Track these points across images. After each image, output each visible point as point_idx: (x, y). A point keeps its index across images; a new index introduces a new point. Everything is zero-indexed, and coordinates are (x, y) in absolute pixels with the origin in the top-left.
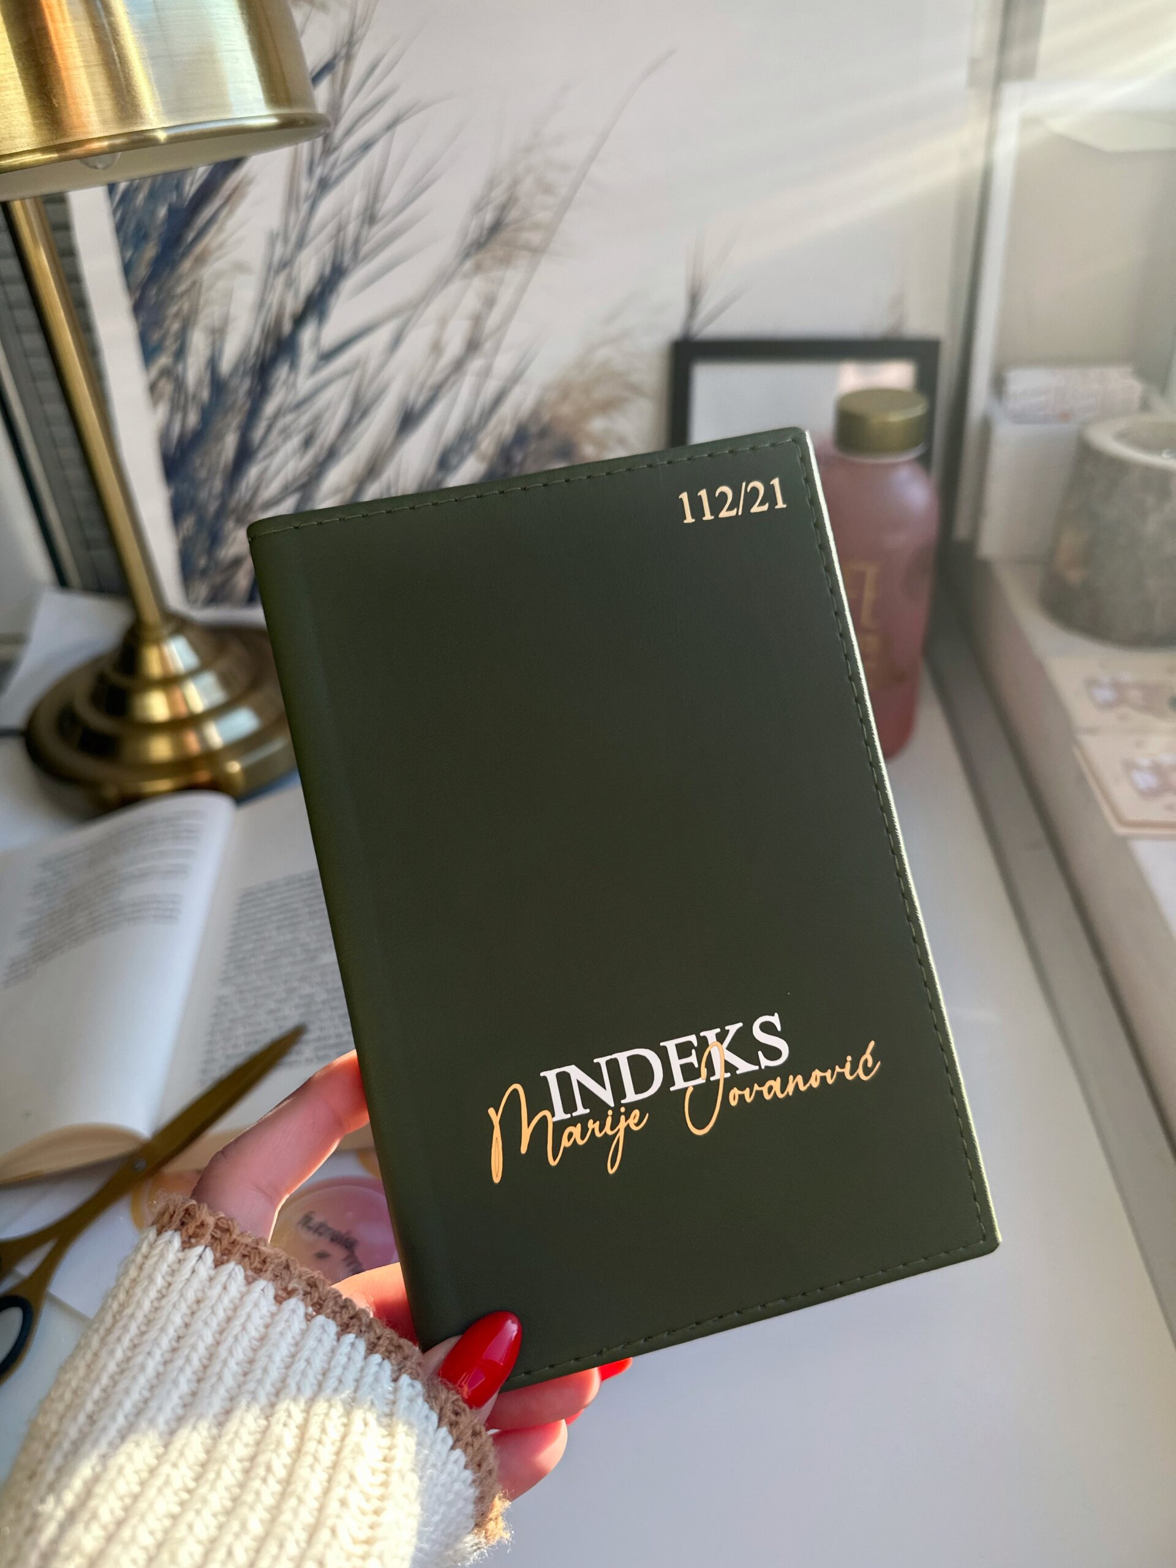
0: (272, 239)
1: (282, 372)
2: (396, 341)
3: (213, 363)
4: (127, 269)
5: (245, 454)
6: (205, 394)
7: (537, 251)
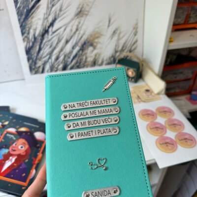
0: (44, 14)
1: (46, 35)
2: (65, 30)
3: (34, 35)
4: (19, 20)
5: (40, 49)
6: (33, 40)
7: (86, 15)
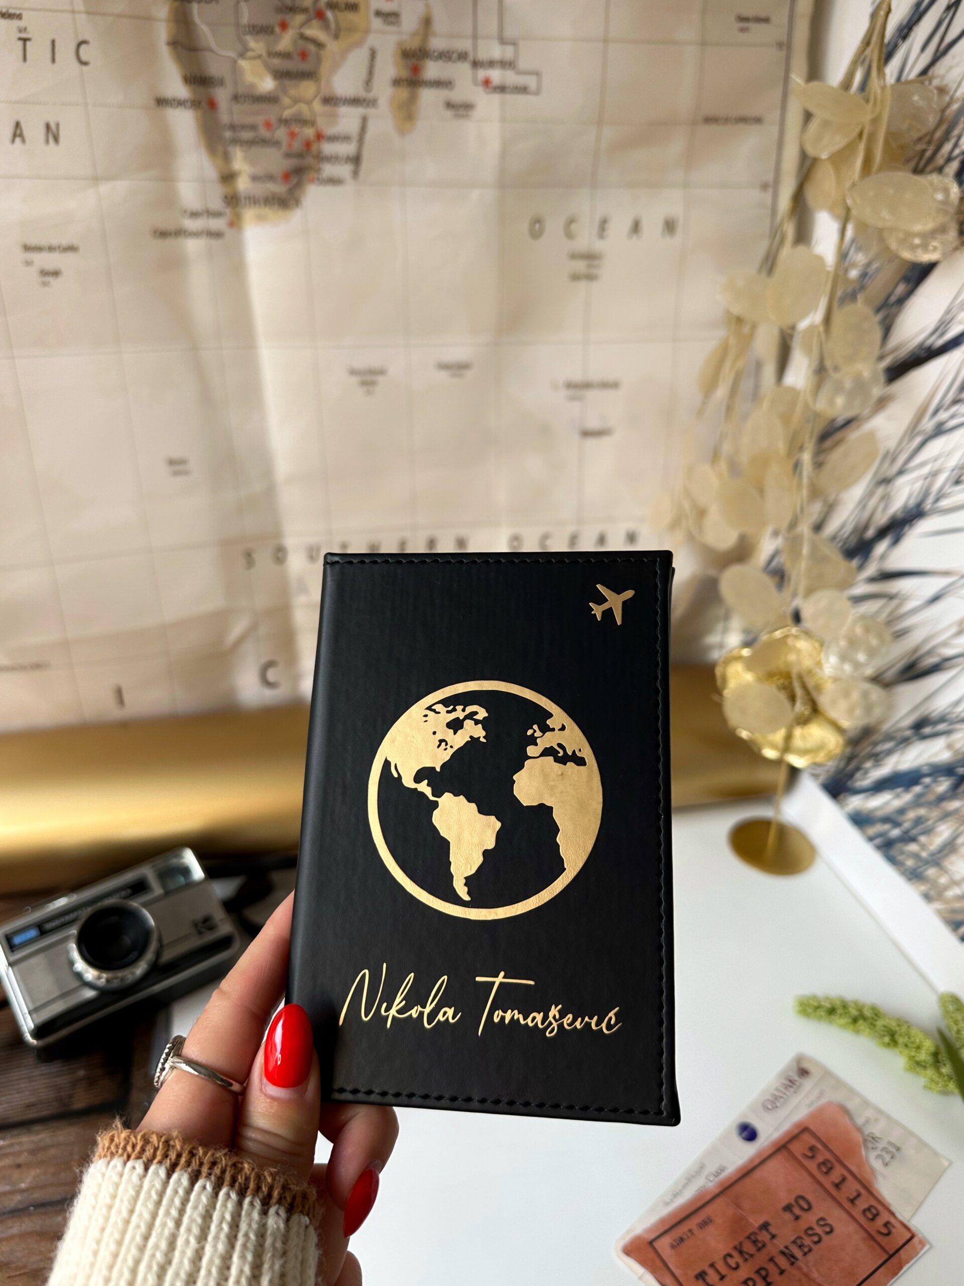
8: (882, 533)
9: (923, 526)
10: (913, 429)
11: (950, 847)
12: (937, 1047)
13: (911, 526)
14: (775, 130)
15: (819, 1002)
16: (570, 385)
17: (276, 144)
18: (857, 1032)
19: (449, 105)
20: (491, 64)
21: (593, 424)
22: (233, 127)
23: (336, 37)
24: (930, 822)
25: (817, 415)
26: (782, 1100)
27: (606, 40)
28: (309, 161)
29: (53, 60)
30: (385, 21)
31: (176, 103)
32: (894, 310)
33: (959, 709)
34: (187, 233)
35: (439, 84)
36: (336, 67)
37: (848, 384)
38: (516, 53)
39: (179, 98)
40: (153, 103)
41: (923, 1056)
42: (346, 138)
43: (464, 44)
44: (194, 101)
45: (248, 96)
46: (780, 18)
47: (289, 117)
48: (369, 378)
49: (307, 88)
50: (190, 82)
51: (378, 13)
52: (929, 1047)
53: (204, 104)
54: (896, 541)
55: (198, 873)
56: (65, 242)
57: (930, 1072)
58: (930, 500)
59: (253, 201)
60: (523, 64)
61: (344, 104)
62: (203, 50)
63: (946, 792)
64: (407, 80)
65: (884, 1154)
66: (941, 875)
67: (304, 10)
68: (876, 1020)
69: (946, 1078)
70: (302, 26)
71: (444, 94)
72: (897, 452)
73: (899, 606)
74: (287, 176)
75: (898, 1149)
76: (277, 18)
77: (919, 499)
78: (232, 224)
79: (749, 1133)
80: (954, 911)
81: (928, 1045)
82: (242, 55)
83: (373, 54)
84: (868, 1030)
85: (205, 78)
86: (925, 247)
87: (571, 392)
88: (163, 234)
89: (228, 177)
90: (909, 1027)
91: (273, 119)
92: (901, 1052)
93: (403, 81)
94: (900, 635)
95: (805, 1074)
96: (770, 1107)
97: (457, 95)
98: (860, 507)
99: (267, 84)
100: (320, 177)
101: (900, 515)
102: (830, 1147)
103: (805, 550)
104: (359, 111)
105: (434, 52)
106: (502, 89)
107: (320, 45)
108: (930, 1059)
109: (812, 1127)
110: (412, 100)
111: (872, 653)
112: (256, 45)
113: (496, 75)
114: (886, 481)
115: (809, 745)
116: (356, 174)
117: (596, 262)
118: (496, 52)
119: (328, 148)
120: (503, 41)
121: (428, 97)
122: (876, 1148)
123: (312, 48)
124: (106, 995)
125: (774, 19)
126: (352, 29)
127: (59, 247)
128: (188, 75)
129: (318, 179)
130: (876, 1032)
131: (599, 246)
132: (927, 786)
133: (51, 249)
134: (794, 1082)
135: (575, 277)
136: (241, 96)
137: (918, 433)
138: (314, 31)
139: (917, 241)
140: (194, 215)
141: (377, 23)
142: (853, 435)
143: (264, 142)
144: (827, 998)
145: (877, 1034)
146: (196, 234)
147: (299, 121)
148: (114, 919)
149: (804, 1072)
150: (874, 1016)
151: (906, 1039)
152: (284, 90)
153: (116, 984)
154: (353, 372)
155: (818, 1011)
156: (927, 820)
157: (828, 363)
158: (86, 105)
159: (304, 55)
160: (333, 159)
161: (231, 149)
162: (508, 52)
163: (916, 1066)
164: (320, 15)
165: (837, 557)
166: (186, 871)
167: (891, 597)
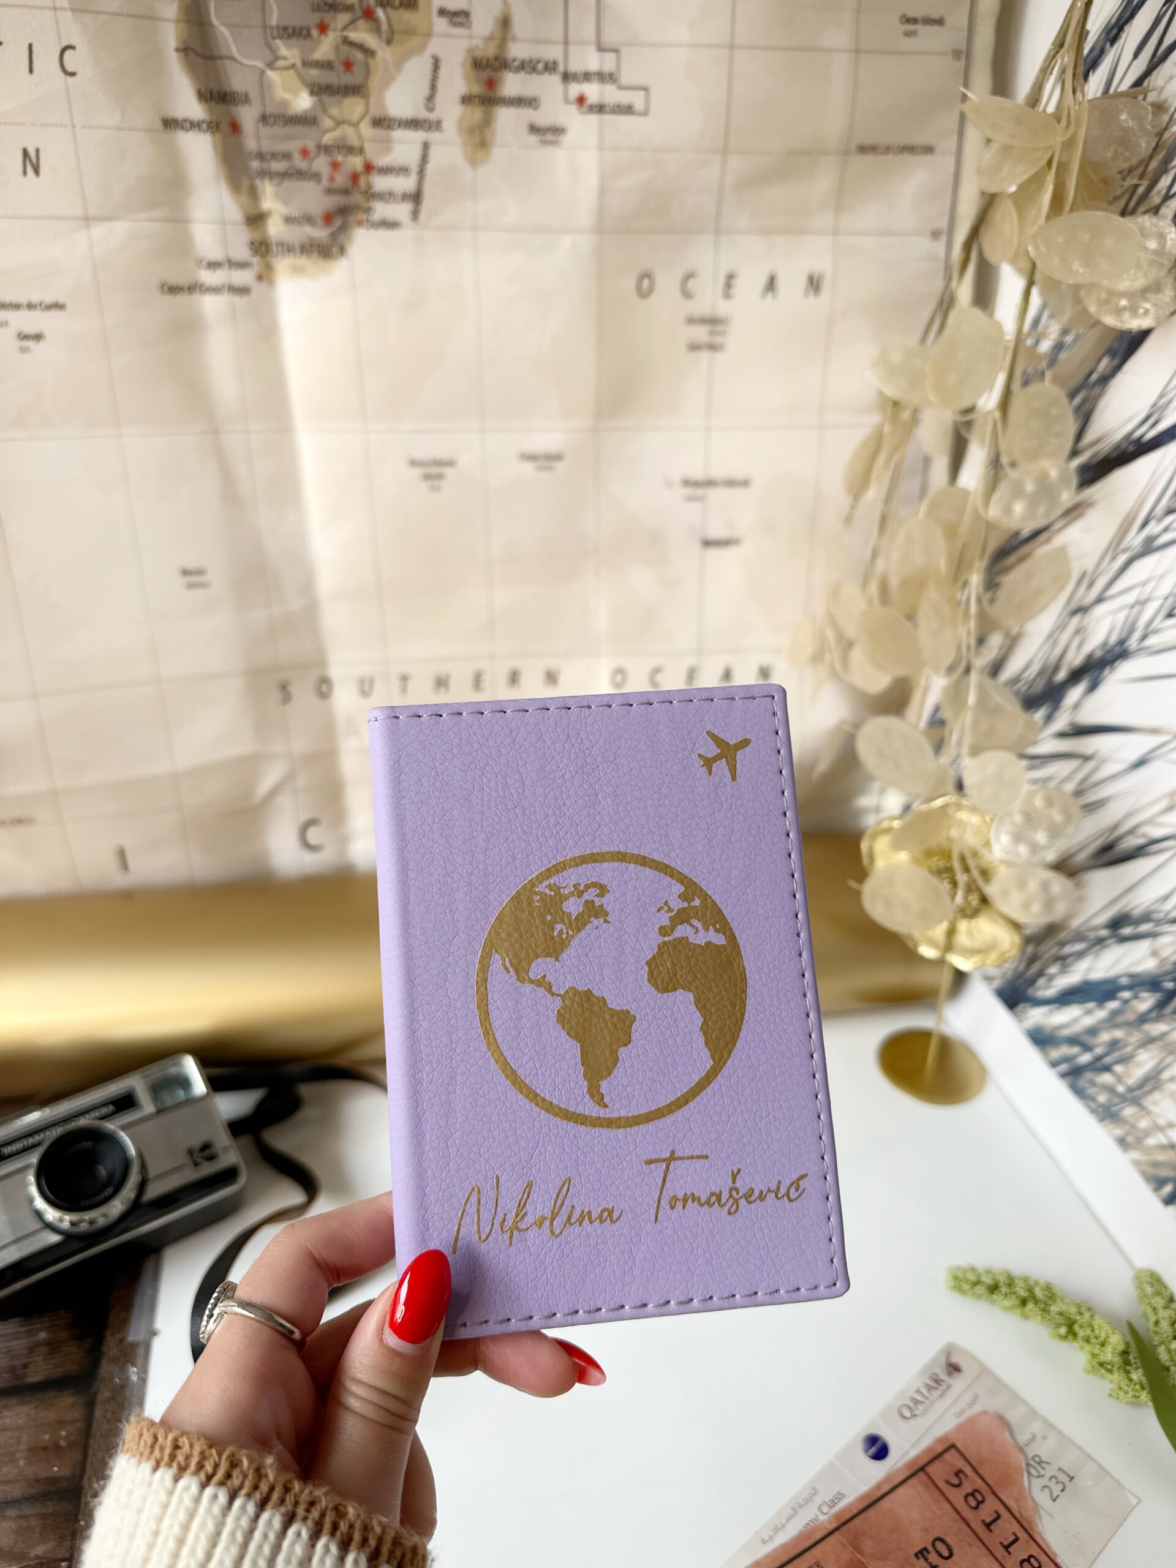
8: (1076, 676)
9: (1126, 669)
10: (1115, 545)
11: (1152, 1081)
12: (1127, 1344)
13: (1112, 669)
14: (951, 161)
15: (979, 1276)
16: (686, 483)
17: (316, 176)
18: (1026, 1317)
19: (533, 129)
20: (587, 77)
21: (717, 531)
22: (260, 156)
23: (389, 42)
24: (1129, 1049)
25: (990, 526)
26: (924, 1405)
27: (732, 47)
28: (356, 198)
29: (31, 71)
30: (451, 21)
31: (188, 125)
32: (1096, 391)
33: (1168, 906)
34: (203, 288)
35: (519, 102)
36: (389, 79)
37: (1030, 487)
38: (618, 62)
39: (192, 119)
40: (159, 125)
41: (1108, 1355)
42: (404, 170)
43: (552, 52)
44: (211, 122)
45: (279, 116)
46: (958, 19)
47: (330, 143)
48: (434, 470)
49: (353, 107)
50: (206, 100)
51: (442, 12)
52: (1117, 1345)
53: (225, 127)
54: (1093, 687)
55: (199, 1086)
56: (49, 299)
57: (1117, 1377)
58: (1137, 635)
59: (288, 249)
60: (625, 78)
61: (399, 126)
62: (221, 58)
63: (1151, 1011)
64: (479, 97)
65: (1052, 1484)
66: (1143, 1117)
67: (349, 8)
68: (1050, 1305)
69: (1138, 1387)
70: (344, 28)
71: (526, 115)
72: (1095, 576)
73: (1095, 770)
74: (328, 219)
75: (1072, 1479)
76: (314, 18)
77: (1124, 634)
78: (260, 278)
79: (878, 1449)
80: (1156, 1164)
81: (1116, 1341)
82: (270, 65)
83: (436, 64)
84: (1039, 1318)
85: (225, 94)
86: (1133, 310)
87: (690, 491)
88: (173, 290)
89: (256, 219)
90: (1092, 1316)
91: (311, 146)
92: (1082, 1348)
93: (475, 97)
94: (1091, 808)
95: (956, 1374)
96: (907, 1414)
97: (542, 117)
98: (1051, 642)
99: (303, 102)
100: (370, 218)
101: (1099, 654)
102: (982, 1473)
103: (972, 699)
104: (420, 135)
105: (514, 60)
106: (600, 109)
107: (369, 52)
108: (1117, 1360)
109: (959, 1445)
110: (487, 121)
111: (1055, 832)
112: (288, 52)
113: (593, 91)
114: (1081, 610)
115: (977, 944)
116: (415, 215)
117: (720, 328)
118: (592, 61)
119: (380, 183)
120: (601, 49)
121: (505, 116)
122: (1043, 1476)
123: (359, 56)
124: (73, 1240)
125: (949, 21)
126: (409, 32)
127: (40, 304)
128: (203, 90)
129: (368, 221)
130: (1050, 1320)
131: (723, 308)
132: (1126, 1002)
133: (30, 306)
134: (941, 1383)
135: (694, 347)
136: (270, 116)
137: (1125, 550)
138: (361, 34)
139: (1124, 302)
140: (213, 265)
141: (441, 25)
142: (1042, 550)
143: (300, 175)
144: (988, 1272)
145: (1051, 1323)
146: (216, 290)
147: (343, 147)
148: (87, 1144)
149: (954, 1369)
150: (1047, 1299)
151: (1088, 1331)
152: (324, 110)
153: (84, 1227)
154: (413, 463)
155: (978, 1287)
156: (1126, 1045)
157: (1005, 460)
158: (74, 127)
159: (348, 65)
160: (387, 196)
161: (258, 182)
162: (608, 63)
163: (1100, 1368)
164: (369, 14)
165: (1013, 707)
166: (184, 1083)
167: (1087, 758)
